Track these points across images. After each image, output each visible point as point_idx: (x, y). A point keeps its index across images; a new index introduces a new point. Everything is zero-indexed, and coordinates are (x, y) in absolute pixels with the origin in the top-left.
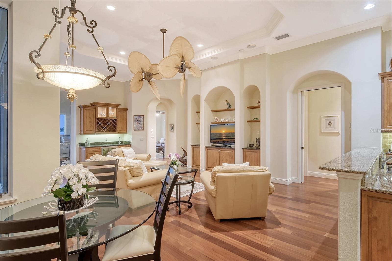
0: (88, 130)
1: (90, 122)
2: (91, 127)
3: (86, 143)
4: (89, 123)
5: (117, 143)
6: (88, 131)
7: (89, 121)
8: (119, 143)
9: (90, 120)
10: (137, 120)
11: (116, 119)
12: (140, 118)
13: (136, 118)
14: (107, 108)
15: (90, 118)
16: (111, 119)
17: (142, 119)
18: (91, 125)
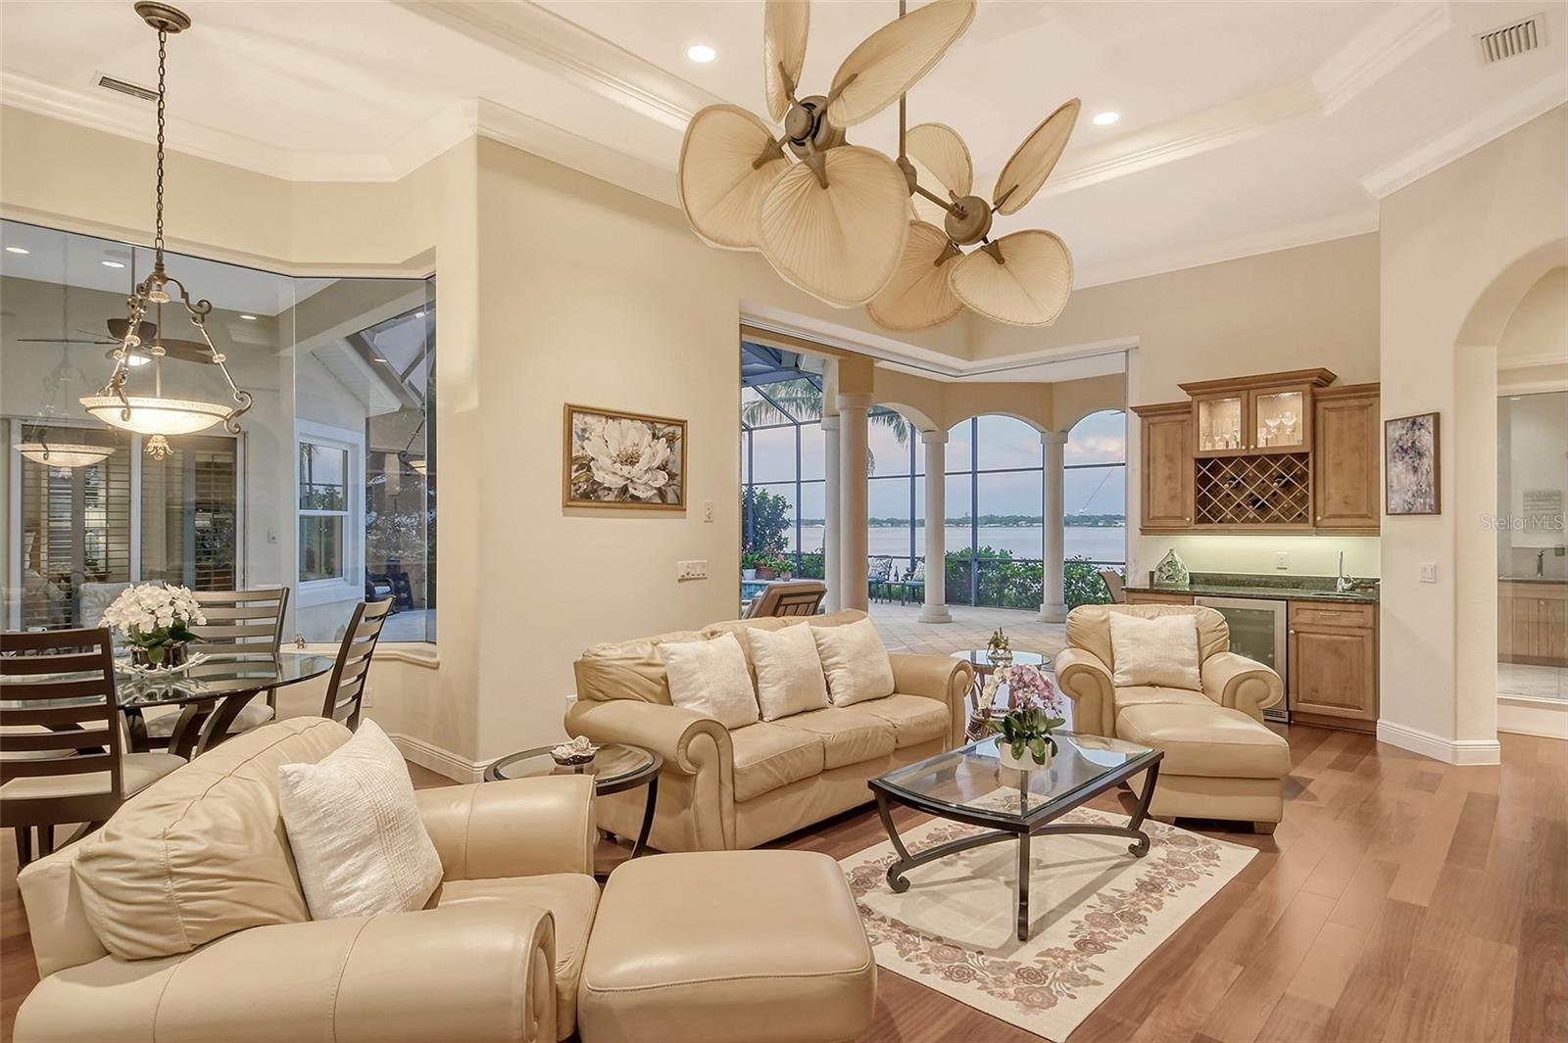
0: (1162, 515)
1: (1169, 477)
2: (1173, 498)
3: (1160, 570)
4: (1166, 483)
5: (1331, 583)
6: (1159, 518)
7: (1167, 473)
8: (1340, 588)
9: (1170, 468)
10: (1402, 447)
11: (1303, 451)
12: (1417, 433)
13: (1397, 435)
14: (1245, 403)
15: (1170, 459)
16: (1275, 458)
17: (1426, 439)
18: (1172, 493)
